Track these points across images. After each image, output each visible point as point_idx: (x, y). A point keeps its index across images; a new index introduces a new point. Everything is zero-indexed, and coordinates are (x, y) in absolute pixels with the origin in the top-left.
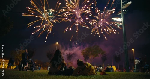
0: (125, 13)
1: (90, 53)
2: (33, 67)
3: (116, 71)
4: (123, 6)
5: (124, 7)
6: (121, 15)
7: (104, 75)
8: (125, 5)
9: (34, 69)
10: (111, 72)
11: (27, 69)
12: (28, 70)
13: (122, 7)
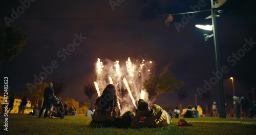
0: (219, 16)
1: (158, 86)
2: (62, 112)
3: (202, 116)
4: (214, 4)
5: (216, 6)
6: (211, 19)
7: (184, 126)
8: (217, 3)
9: (64, 115)
10: (194, 117)
11: (52, 115)
12: (53, 117)
13: (213, 6)
